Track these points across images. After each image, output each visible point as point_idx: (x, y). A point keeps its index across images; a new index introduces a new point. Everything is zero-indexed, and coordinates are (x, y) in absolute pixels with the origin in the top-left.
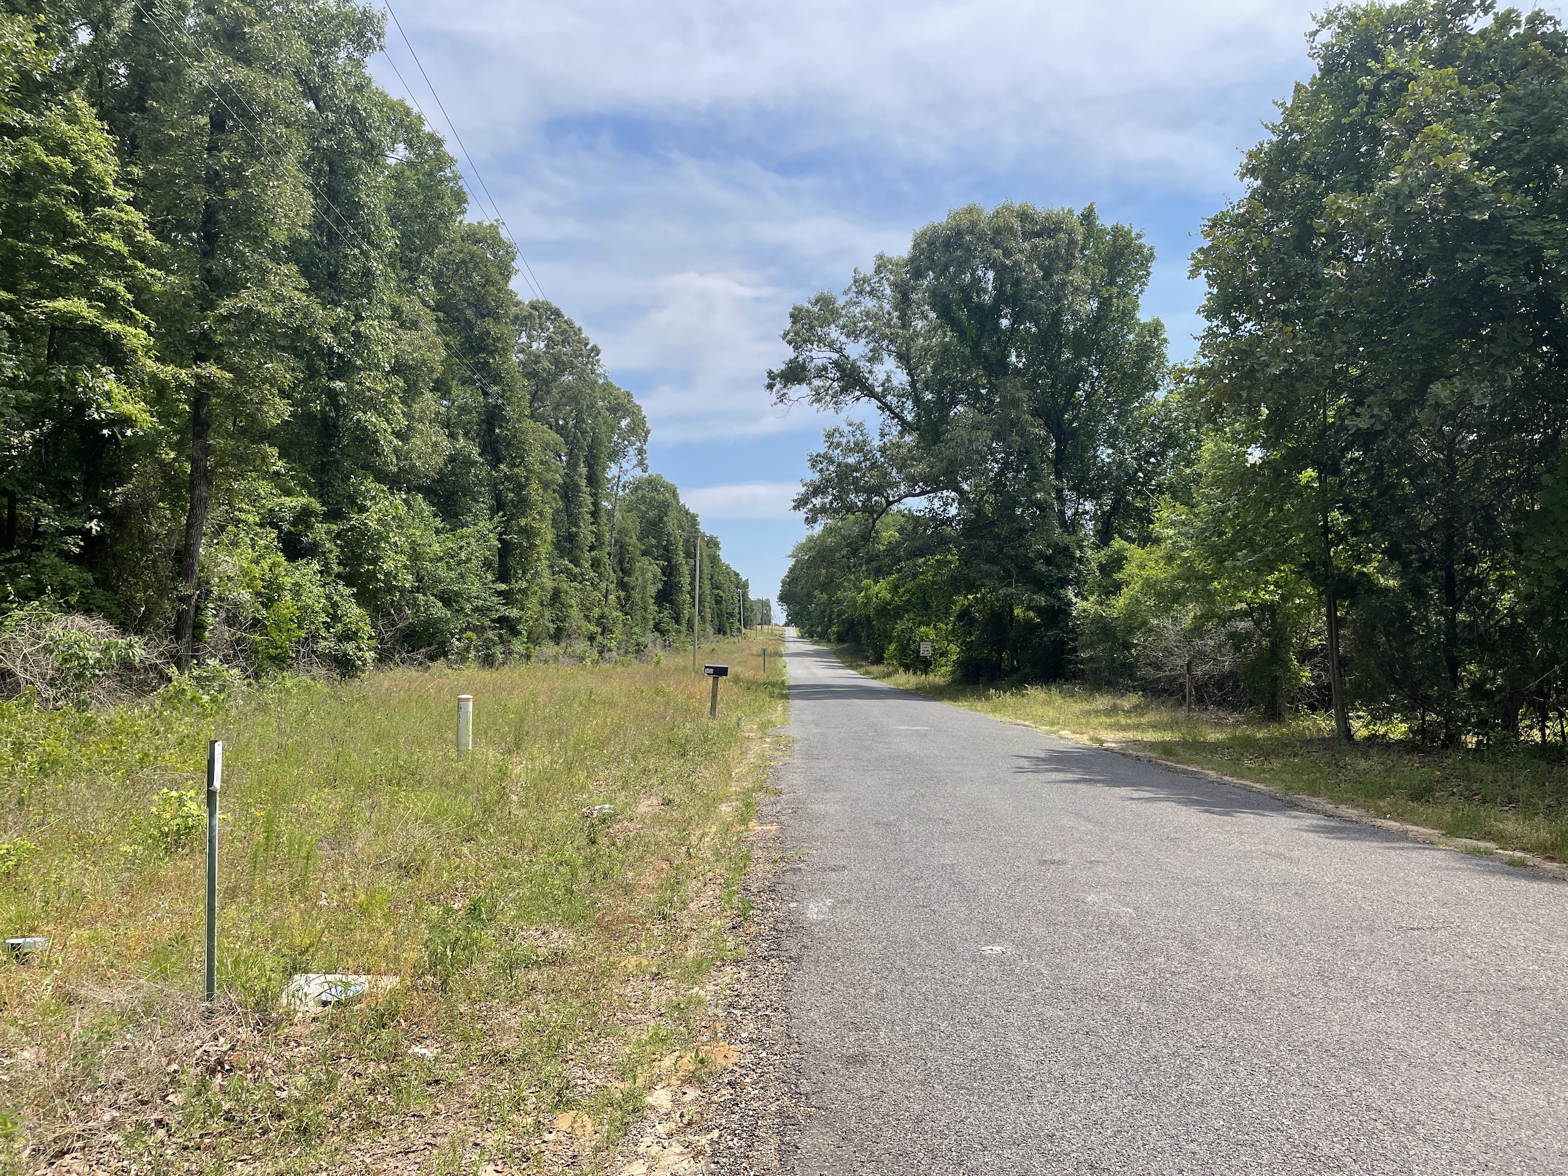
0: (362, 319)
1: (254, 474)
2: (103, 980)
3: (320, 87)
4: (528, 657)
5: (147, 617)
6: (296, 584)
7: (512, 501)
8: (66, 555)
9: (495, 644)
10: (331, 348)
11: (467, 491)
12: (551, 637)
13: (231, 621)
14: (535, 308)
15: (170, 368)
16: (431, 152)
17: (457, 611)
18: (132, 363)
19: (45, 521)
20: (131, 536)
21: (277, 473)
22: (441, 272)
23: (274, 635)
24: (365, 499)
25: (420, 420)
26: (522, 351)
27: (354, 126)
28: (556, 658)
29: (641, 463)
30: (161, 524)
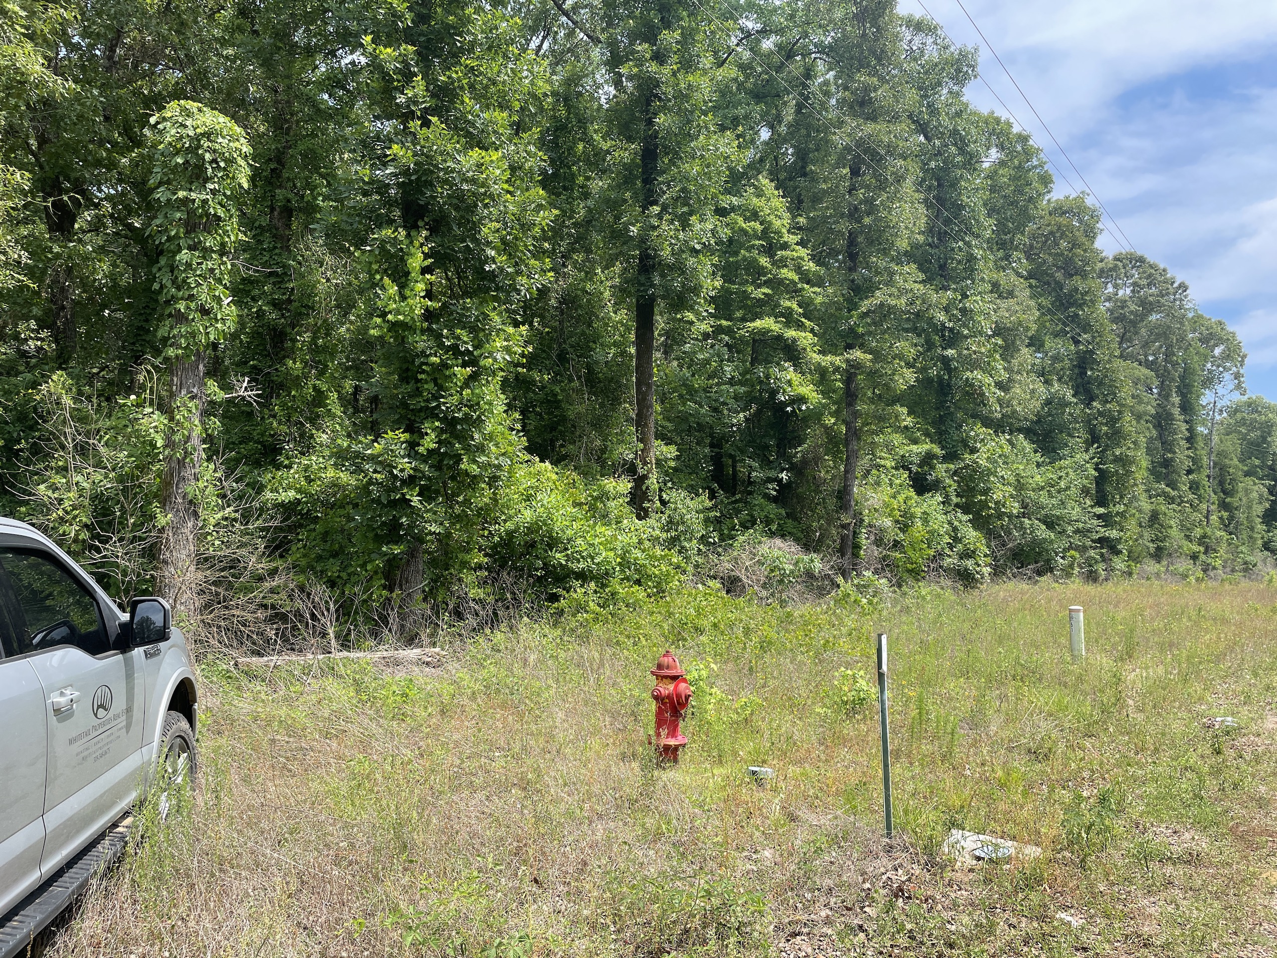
0: (967, 297)
1: (889, 430)
2: (812, 807)
3: (929, 122)
4: (1130, 574)
5: (820, 540)
6: (925, 513)
7: (1106, 434)
8: (767, 496)
9: (1096, 562)
10: (943, 325)
11: (1063, 428)
12: (1151, 556)
13: (879, 542)
14: (1118, 260)
15: (829, 358)
16: (1019, 148)
17: (1060, 533)
18: (804, 358)
19: (754, 474)
20: (808, 482)
21: (906, 427)
22: (1031, 246)
23: (910, 553)
24: (975, 442)
25: (1019, 372)
26: (1109, 299)
27: (955, 145)
28: (1158, 575)
29: (1238, 387)
30: (827, 472)
